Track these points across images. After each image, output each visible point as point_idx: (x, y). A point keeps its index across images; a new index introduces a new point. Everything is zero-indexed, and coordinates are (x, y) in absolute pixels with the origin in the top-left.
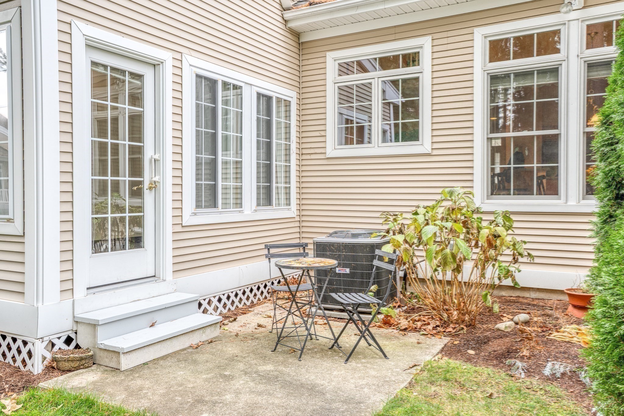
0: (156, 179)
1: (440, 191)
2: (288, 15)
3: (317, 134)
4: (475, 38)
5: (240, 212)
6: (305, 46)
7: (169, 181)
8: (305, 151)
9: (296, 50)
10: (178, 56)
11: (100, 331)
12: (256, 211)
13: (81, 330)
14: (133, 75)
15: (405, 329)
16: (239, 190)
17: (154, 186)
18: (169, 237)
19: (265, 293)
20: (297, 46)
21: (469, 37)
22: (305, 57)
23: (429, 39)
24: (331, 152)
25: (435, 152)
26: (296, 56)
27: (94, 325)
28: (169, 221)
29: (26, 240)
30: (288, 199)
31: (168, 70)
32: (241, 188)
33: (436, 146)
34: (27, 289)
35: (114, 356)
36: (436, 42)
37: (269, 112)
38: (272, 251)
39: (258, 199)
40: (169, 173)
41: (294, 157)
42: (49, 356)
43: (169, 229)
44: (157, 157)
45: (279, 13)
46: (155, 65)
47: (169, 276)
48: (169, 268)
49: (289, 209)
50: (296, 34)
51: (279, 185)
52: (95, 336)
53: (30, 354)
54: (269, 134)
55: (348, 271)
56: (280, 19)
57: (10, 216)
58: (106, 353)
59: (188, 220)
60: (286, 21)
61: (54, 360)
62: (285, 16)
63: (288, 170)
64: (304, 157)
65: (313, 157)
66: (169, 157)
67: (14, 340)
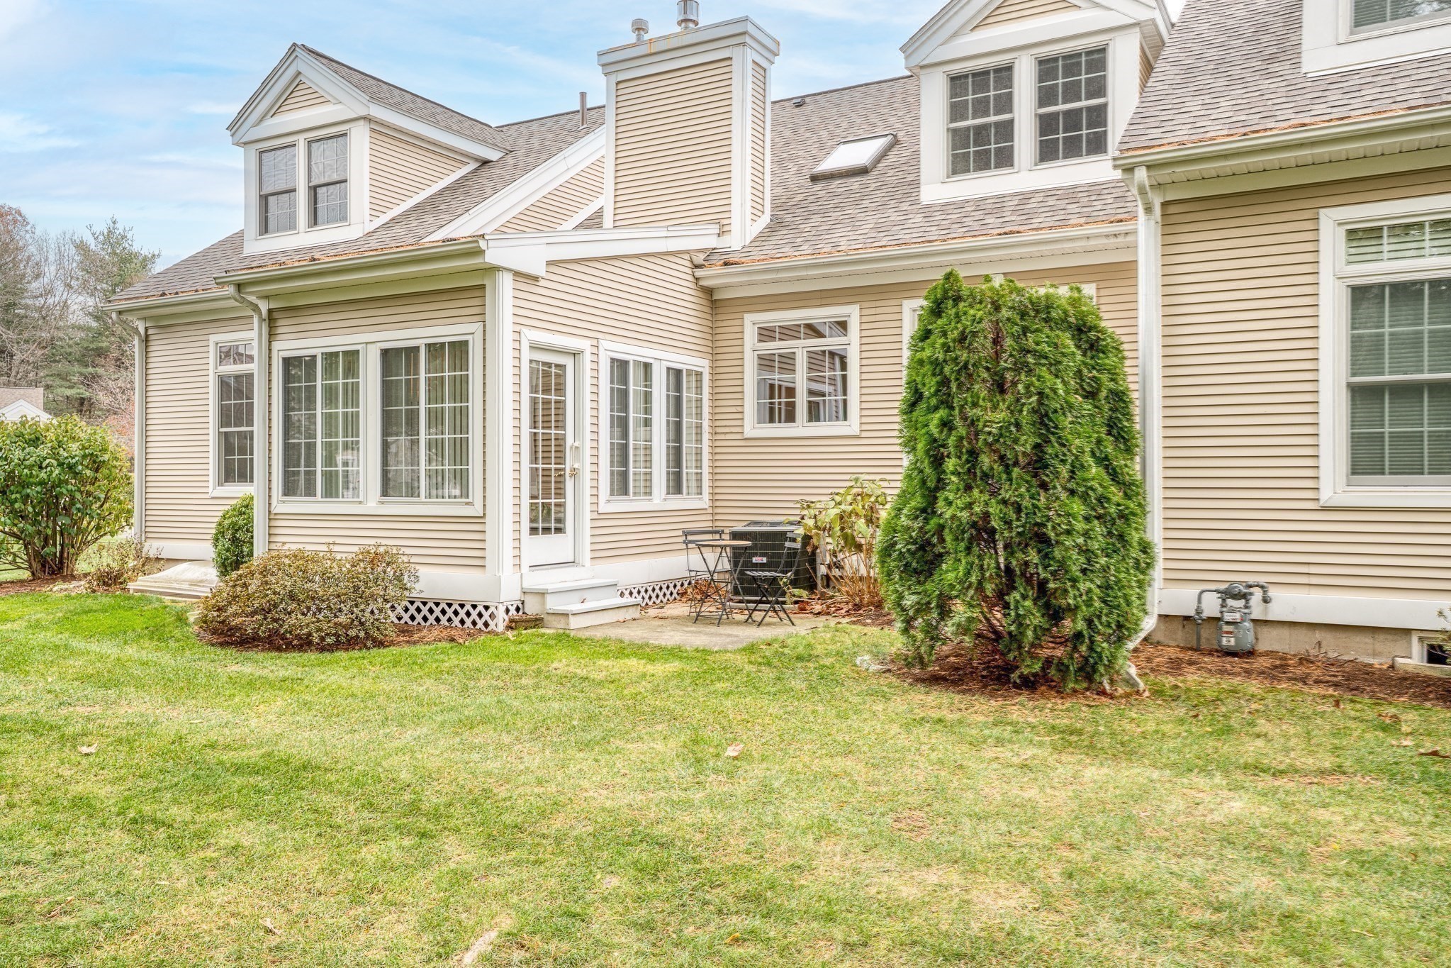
0: (576, 466)
1: (847, 477)
2: (699, 273)
3: (733, 409)
4: (904, 310)
5: (649, 500)
6: (718, 304)
7: (588, 468)
8: (719, 430)
9: (708, 310)
10: (595, 342)
11: (548, 597)
12: (665, 499)
13: (528, 599)
14: (557, 366)
15: (819, 613)
16: (648, 477)
17: (574, 473)
18: (588, 524)
19: (675, 595)
20: (708, 304)
21: (896, 309)
22: (719, 317)
23: (857, 307)
24: (749, 431)
25: (864, 434)
26: (709, 317)
27: (542, 594)
28: (588, 508)
29: (487, 520)
30: (699, 487)
31: (588, 357)
32: (651, 473)
33: (865, 427)
34: (487, 562)
35: (563, 620)
36: (865, 312)
37: (678, 387)
38: (690, 538)
39: (668, 487)
40: (588, 460)
41: (706, 437)
42: (507, 618)
43: (588, 516)
44: (576, 444)
45: (689, 271)
46: (575, 354)
47: (588, 562)
48: (588, 555)
49: (700, 499)
50: (709, 291)
51: (689, 471)
52: (544, 603)
53: (492, 616)
54: (678, 412)
55: (764, 560)
56: (690, 278)
57: (470, 500)
58: (554, 617)
59: (603, 508)
60: (697, 279)
61: (511, 621)
62: (696, 274)
63: (699, 453)
64: (718, 437)
65: (728, 437)
66: (588, 444)
67: (474, 607)
